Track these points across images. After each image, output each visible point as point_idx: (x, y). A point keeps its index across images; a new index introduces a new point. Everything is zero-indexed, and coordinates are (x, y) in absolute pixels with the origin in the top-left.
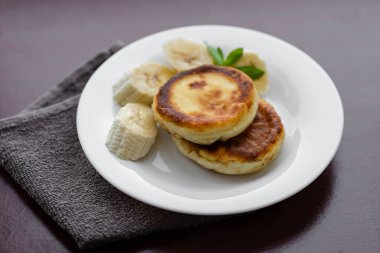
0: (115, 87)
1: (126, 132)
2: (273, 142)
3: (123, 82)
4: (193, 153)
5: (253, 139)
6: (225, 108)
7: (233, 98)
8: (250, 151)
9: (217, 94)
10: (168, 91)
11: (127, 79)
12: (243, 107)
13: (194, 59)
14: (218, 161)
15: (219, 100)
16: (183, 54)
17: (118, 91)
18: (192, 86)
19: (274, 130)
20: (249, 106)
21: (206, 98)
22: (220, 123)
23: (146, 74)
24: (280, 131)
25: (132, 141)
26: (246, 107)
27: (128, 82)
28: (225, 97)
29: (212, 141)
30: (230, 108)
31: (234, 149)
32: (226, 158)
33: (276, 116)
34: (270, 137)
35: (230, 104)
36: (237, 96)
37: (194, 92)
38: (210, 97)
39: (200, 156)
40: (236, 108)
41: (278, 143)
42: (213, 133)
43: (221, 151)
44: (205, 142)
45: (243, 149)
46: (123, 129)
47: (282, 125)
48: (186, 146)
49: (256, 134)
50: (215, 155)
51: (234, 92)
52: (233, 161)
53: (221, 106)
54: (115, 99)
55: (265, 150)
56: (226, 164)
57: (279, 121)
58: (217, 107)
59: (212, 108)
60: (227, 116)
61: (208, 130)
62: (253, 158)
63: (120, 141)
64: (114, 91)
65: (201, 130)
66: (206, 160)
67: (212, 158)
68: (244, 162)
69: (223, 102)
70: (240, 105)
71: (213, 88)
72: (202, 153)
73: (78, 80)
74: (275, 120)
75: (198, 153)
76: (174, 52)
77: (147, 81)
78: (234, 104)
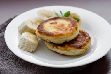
0: (19, 27)
1: (27, 40)
3: (22, 25)
4: (55, 48)
5: (79, 41)
6: (66, 30)
7: (69, 26)
8: (79, 45)
9: (63, 25)
10: (42, 26)
11: (24, 23)
12: (74, 29)
13: (50, 16)
14: (65, 50)
15: (64, 27)
16: (46, 15)
17: (20, 29)
18: (51, 24)
19: (87, 38)
20: (76, 28)
21: (58, 27)
22: (65, 34)
23: (32, 22)
24: (89, 38)
25: (29, 44)
26: (75, 29)
27: (25, 24)
28: (66, 26)
29: (63, 42)
31: (71, 45)
32: (69, 48)
33: (87, 33)
34: (86, 40)
35: (68, 28)
36: (71, 25)
37: (53, 25)
38: (59, 26)
39: (58, 49)
40: (71, 29)
41: (89, 42)
42: (63, 38)
43: (67, 46)
44: (60, 42)
46: (25, 39)
47: (90, 36)
48: (52, 45)
49: (80, 40)
50: (64, 47)
51: (70, 24)
52: (72, 49)
53: (65, 29)
54: (19, 31)
55: (85, 45)
56: (69, 51)
57: (88, 35)
58: (63, 30)
59: (61, 30)
60: (68, 32)
61: (61, 37)
62: (80, 48)
63: (24, 44)
64: (19, 29)
65: (58, 37)
66: (60, 50)
67: (63, 49)
68: (76, 49)
69: (65, 28)
70: (73, 28)
71: (60, 24)
72: (59, 47)
73: (2, 29)
74: (87, 35)
75: (57, 47)
76: (42, 14)
77: (32, 24)
78: (70, 28)
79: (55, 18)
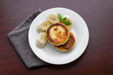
0: (37, 28)
2: (73, 45)
4: (55, 47)
6: (62, 37)
7: (64, 34)
8: (67, 48)
9: (60, 33)
10: (49, 32)
14: (60, 49)
16: (52, 18)
18: (54, 30)
19: (73, 41)
21: (57, 34)
23: (44, 24)
24: (74, 42)
26: (67, 37)
28: (62, 34)
30: (63, 37)
32: (62, 49)
37: (55, 32)
40: (64, 38)
45: (66, 47)
47: (75, 40)
51: (64, 33)
54: (37, 31)
55: (71, 47)
59: (59, 37)
60: (62, 40)
63: (38, 45)
66: (58, 49)
70: (65, 37)
71: (59, 31)
77: (44, 26)
78: (64, 36)
79: (57, 25)
